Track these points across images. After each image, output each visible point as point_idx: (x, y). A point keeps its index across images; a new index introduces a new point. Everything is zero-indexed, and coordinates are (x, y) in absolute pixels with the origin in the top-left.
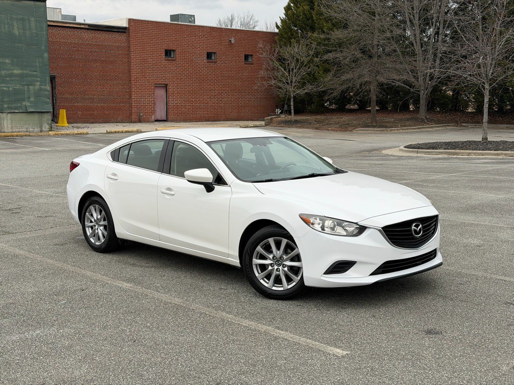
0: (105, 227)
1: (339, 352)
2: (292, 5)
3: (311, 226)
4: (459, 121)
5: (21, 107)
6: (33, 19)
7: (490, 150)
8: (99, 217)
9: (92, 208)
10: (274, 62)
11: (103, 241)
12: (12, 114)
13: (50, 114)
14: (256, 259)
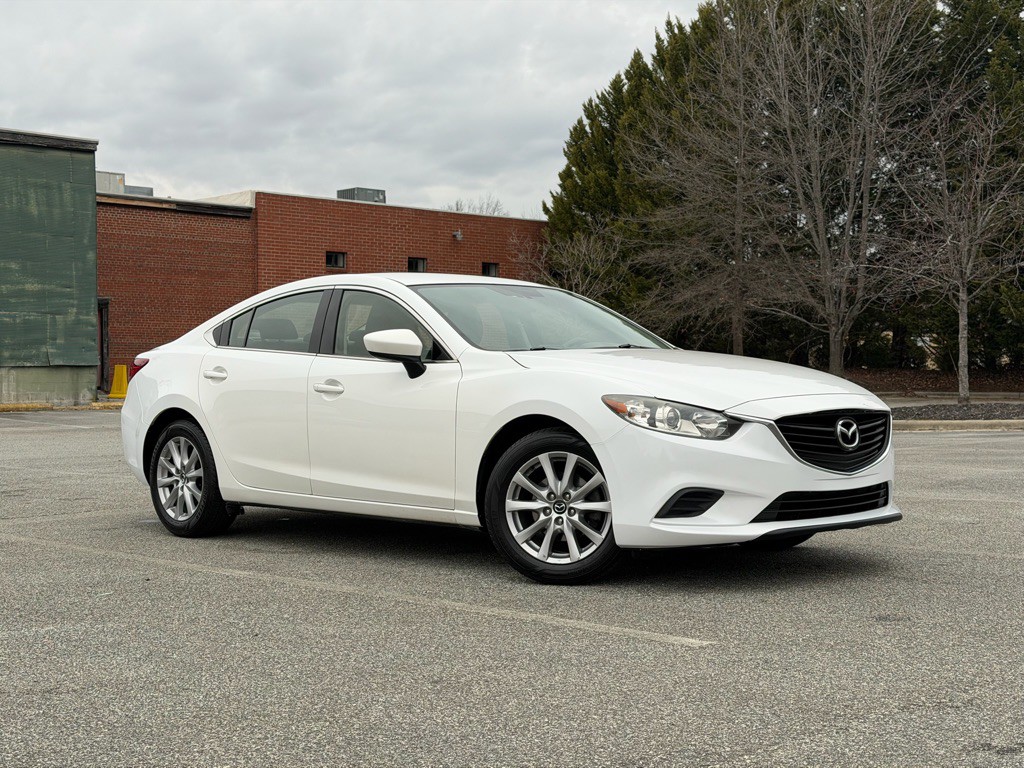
0: (198, 481)
1: (695, 642)
2: (574, 169)
3: (627, 417)
4: (910, 386)
5: (37, 356)
6: (67, 186)
7: (975, 417)
8: (186, 462)
9: (171, 444)
10: (540, 271)
11: (193, 512)
12: (19, 370)
13: (94, 371)
14: (514, 499)
